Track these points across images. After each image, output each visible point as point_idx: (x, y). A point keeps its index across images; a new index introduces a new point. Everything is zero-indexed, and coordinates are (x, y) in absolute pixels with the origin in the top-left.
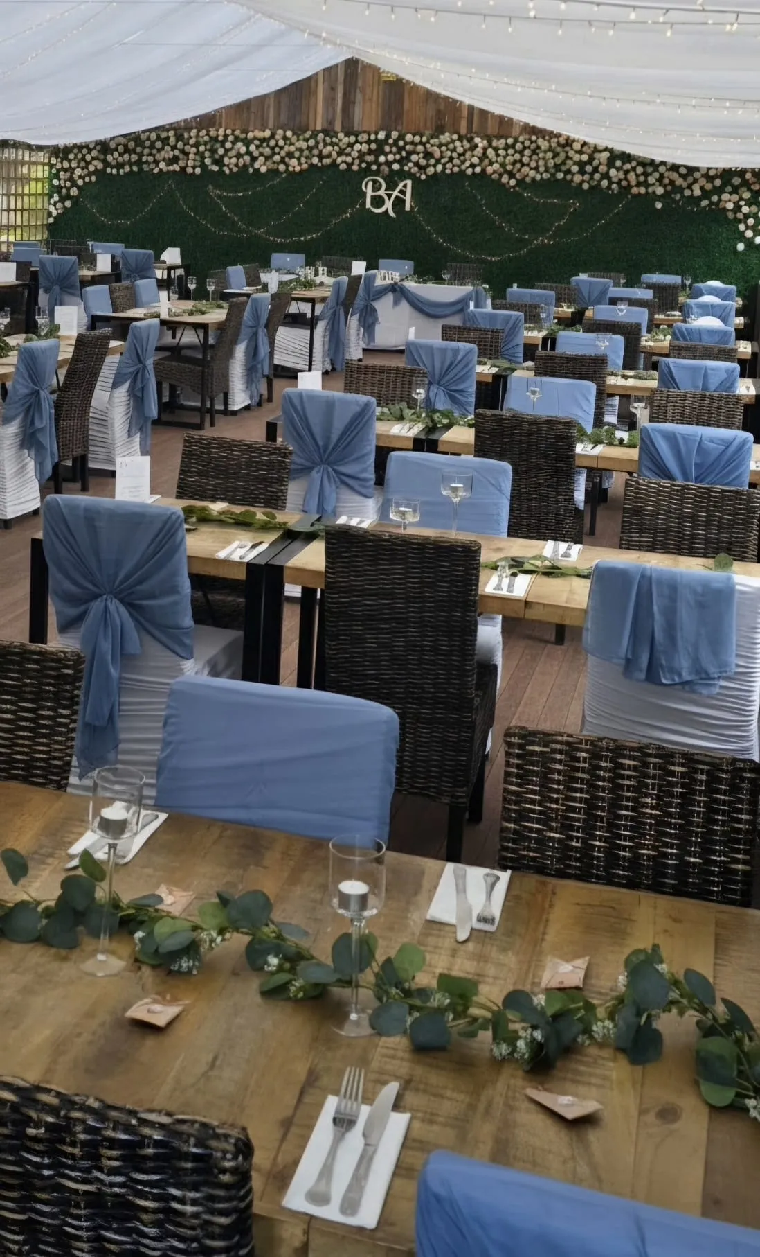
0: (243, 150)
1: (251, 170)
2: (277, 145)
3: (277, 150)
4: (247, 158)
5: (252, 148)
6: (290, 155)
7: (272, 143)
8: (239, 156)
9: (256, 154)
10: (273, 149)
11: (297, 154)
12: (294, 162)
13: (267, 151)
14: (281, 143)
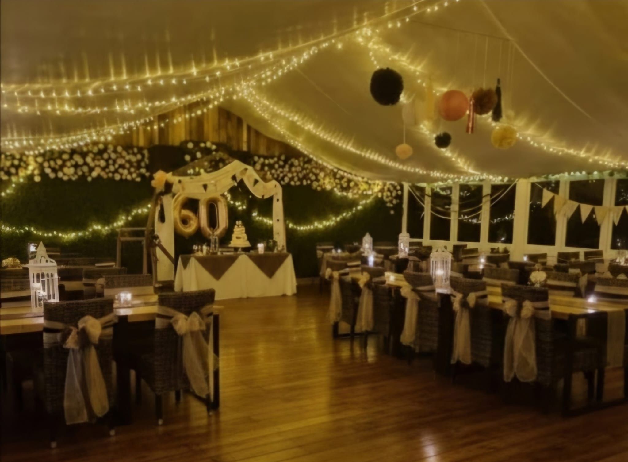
0: (80, 161)
1: (89, 179)
2: (110, 158)
3: (111, 162)
4: (85, 169)
5: (89, 160)
6: (122, 166)
7: (106, 156)
8: (76, 166)
9: (92, 164)
10: (107, 161)
11: (127, 165)
12: (125, 172)
13: (103, 163)
14: (113, 156)
